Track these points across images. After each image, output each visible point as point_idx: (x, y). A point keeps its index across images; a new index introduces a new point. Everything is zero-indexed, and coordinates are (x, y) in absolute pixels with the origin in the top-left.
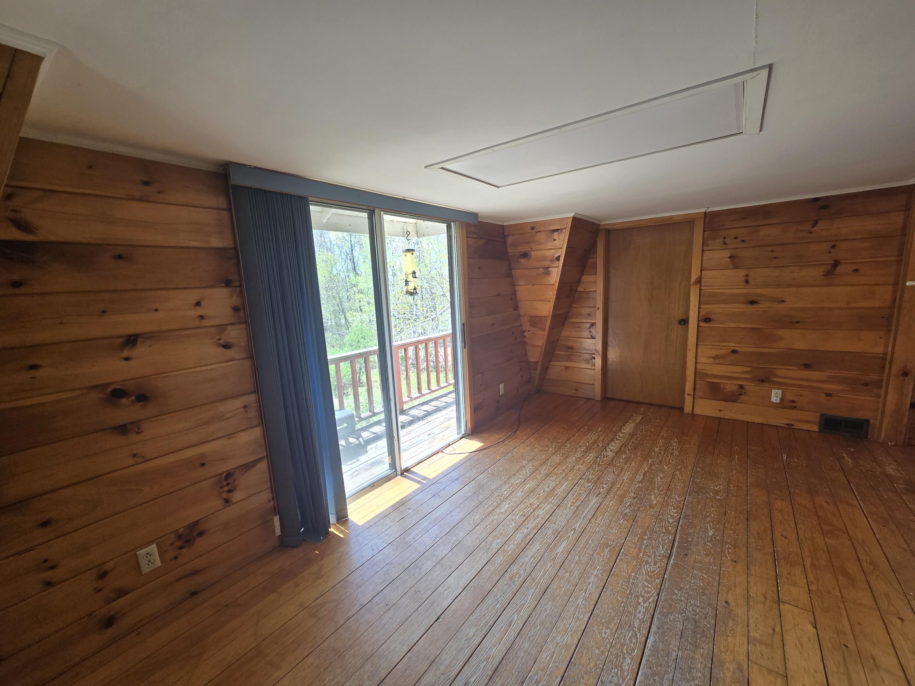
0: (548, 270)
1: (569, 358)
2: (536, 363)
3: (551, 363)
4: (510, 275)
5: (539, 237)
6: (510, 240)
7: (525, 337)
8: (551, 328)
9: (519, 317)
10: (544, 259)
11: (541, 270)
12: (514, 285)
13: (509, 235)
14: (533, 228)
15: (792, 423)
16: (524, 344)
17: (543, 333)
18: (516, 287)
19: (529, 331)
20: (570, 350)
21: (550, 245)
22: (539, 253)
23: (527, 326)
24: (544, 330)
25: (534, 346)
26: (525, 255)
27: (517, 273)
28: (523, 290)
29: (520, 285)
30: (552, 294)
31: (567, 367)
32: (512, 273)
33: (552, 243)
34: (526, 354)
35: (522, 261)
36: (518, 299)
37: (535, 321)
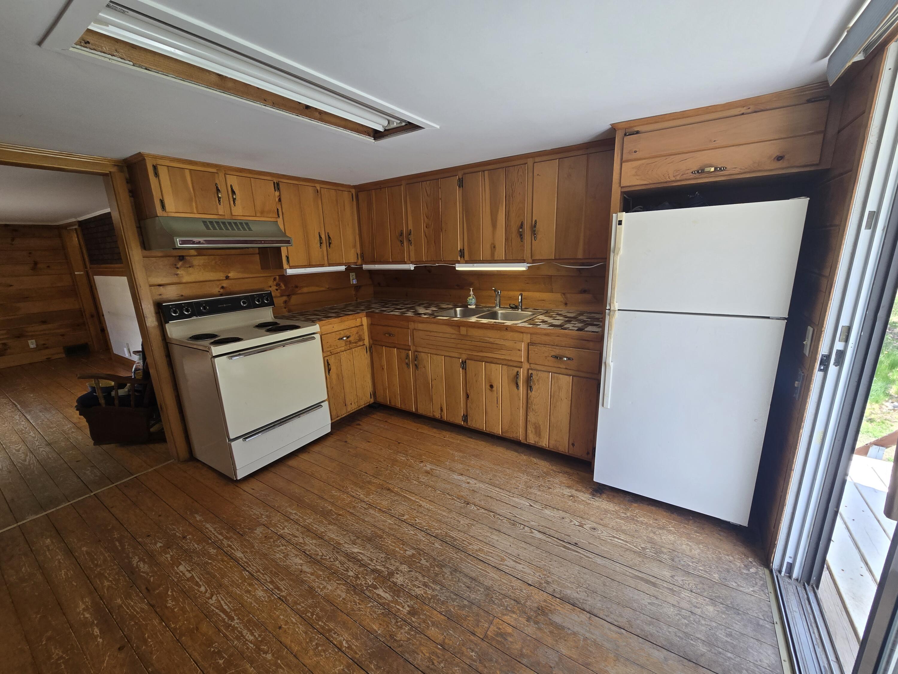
15: (50, 357)
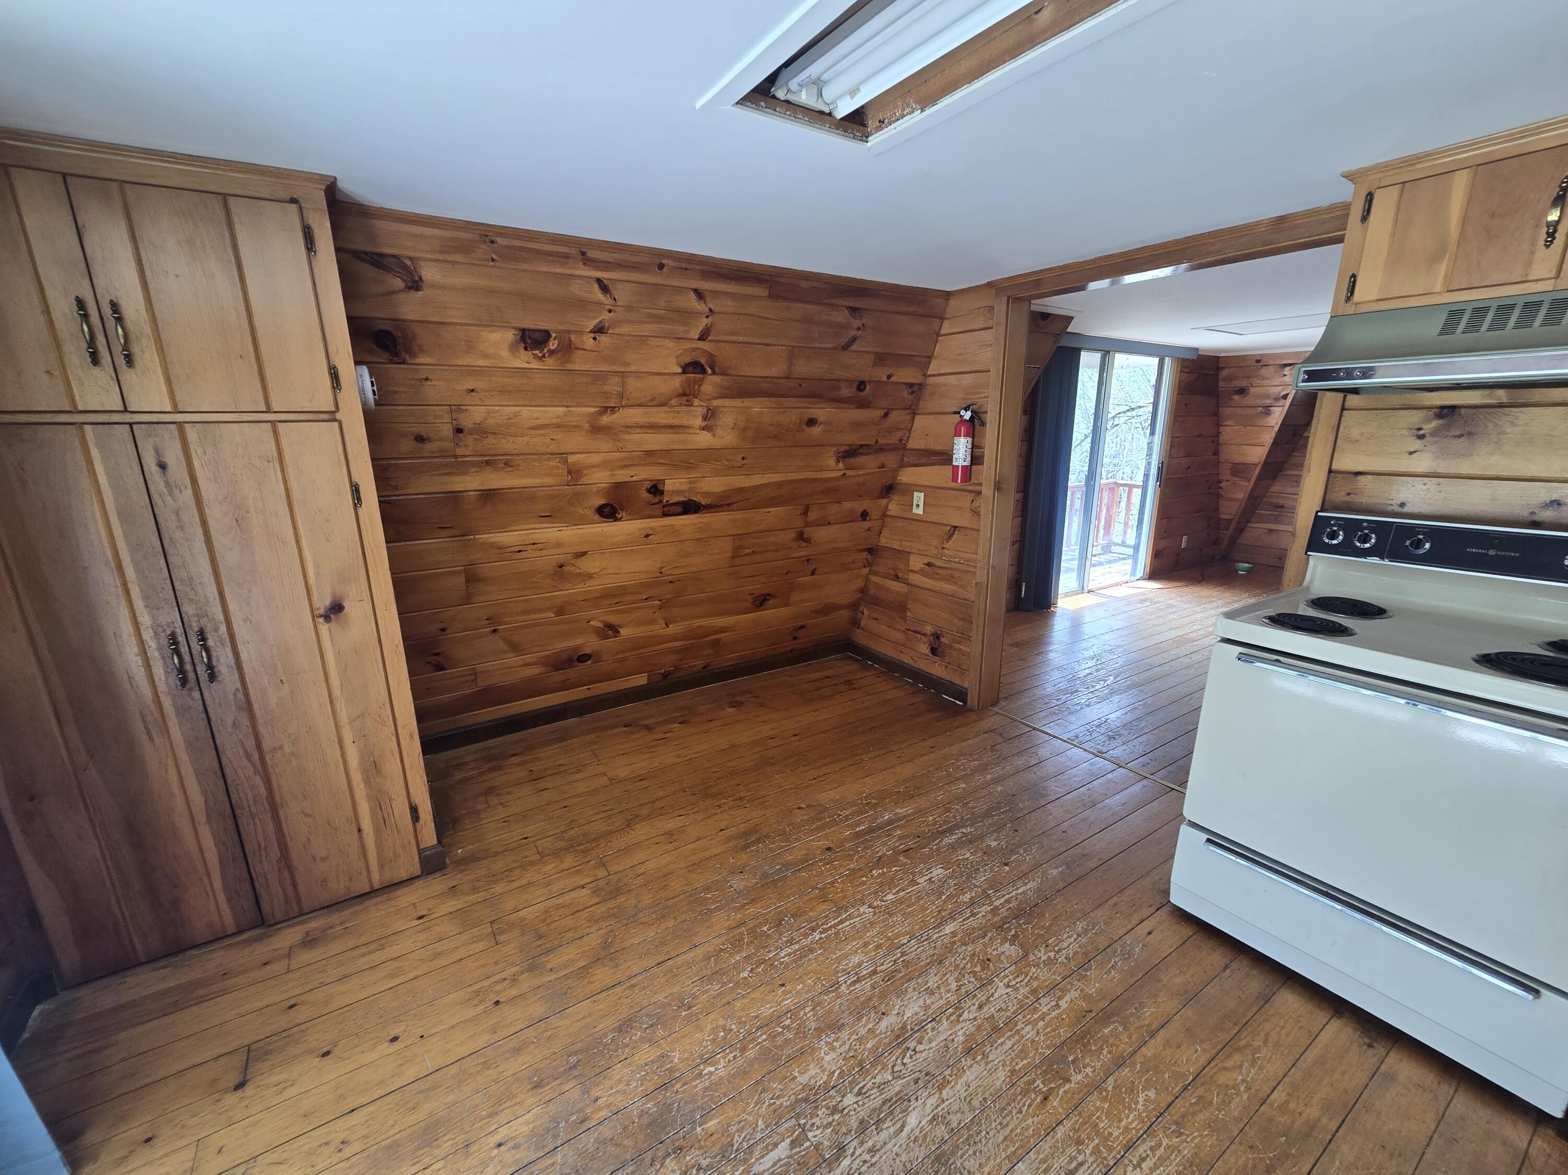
0: (1269, 410)
1: (1277, 520)
2: (1230, 521)
3: (1249, 525)
4: (1216, 414)
5: (1263, 371)
6: (1224, 373)
7: (1221, 488)
8: (1259, 479)
9: (1217, 463)
10: (1267, 396)
11: (1260, 409)
12: (1218, 425)
13: (1224, 368)
14: (1258, 361)
16: (1218, 496)
17: (1246, 484)
18: (1221, 428)
19: (1228, 481)
20: (1279, 510)
21: (1278, 380)
22: (1260, 390)
23: (1225, 474)
24: (1249, 480)
25: (1232, 499)
26: (1242, 391)
27: (1226, 411)
28: (1229, 432)
29: (1225, 426)
30: (1268, 438)
31: (1270, 531)
32: (1218, 411)
33: (1281, 379)
34: (1217, 509)
35: (1236, 397)
36: (1221, 442)
37: (1239, 470)
